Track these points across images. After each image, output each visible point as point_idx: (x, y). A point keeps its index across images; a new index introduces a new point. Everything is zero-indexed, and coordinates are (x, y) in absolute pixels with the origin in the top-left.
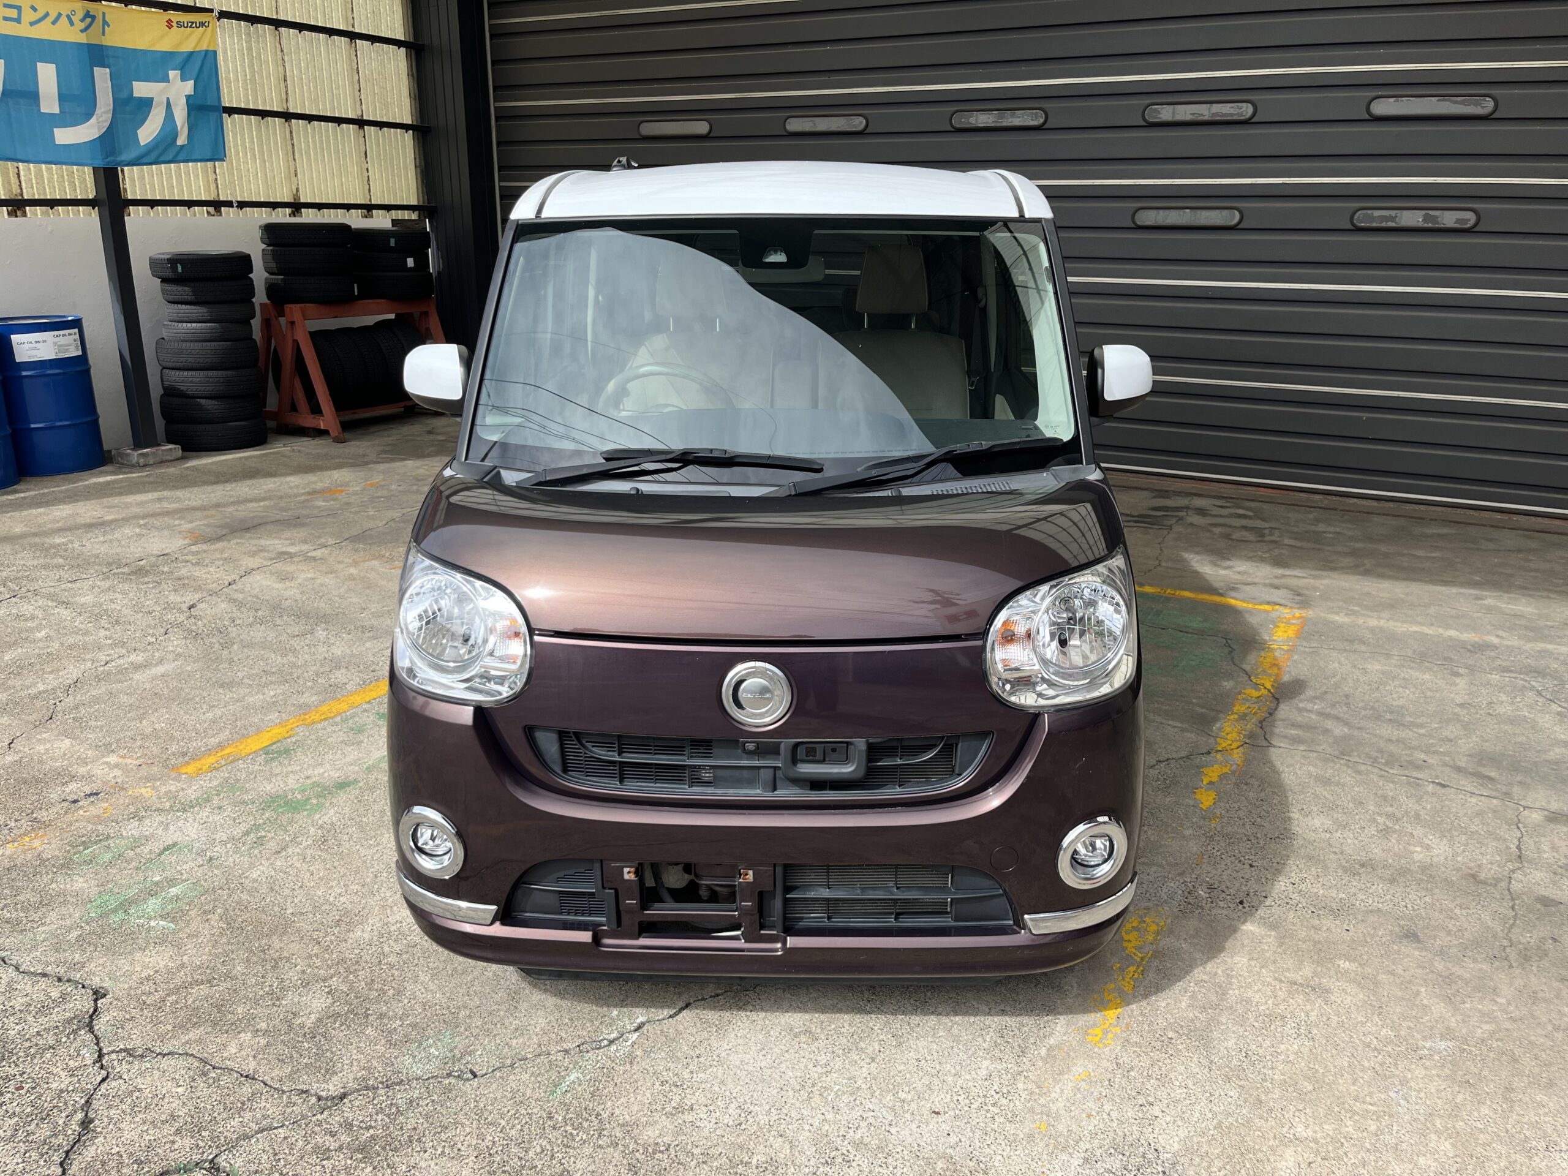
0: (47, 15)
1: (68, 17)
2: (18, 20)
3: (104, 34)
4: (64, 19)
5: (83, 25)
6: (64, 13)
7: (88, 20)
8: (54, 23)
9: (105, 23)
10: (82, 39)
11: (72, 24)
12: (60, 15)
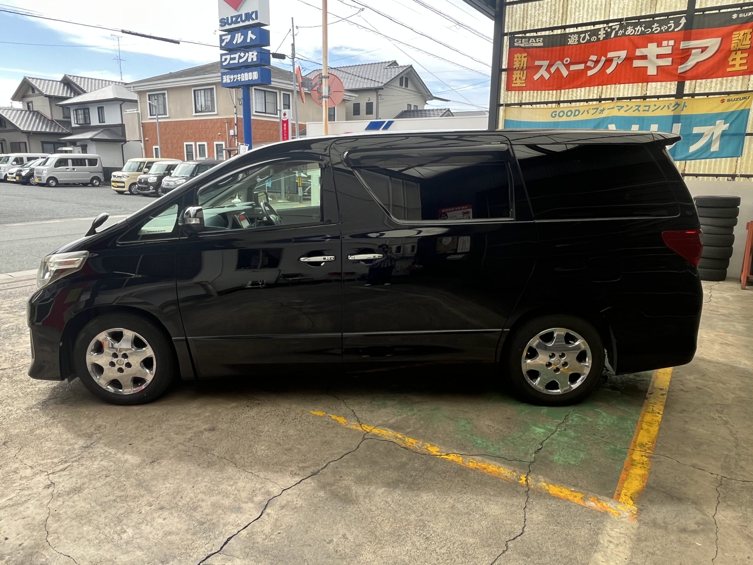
0: (660, 106)
1: (668, 106)
2: (648, 111)
3: (682, 110)
4: (666, 108)
5: (673, 108)
6: (667, 105)
7: (676, 106)
8: (661, 109)
9: (685, 106)
10: (672, 114)
11: (669, 108)
12: (665, 106)
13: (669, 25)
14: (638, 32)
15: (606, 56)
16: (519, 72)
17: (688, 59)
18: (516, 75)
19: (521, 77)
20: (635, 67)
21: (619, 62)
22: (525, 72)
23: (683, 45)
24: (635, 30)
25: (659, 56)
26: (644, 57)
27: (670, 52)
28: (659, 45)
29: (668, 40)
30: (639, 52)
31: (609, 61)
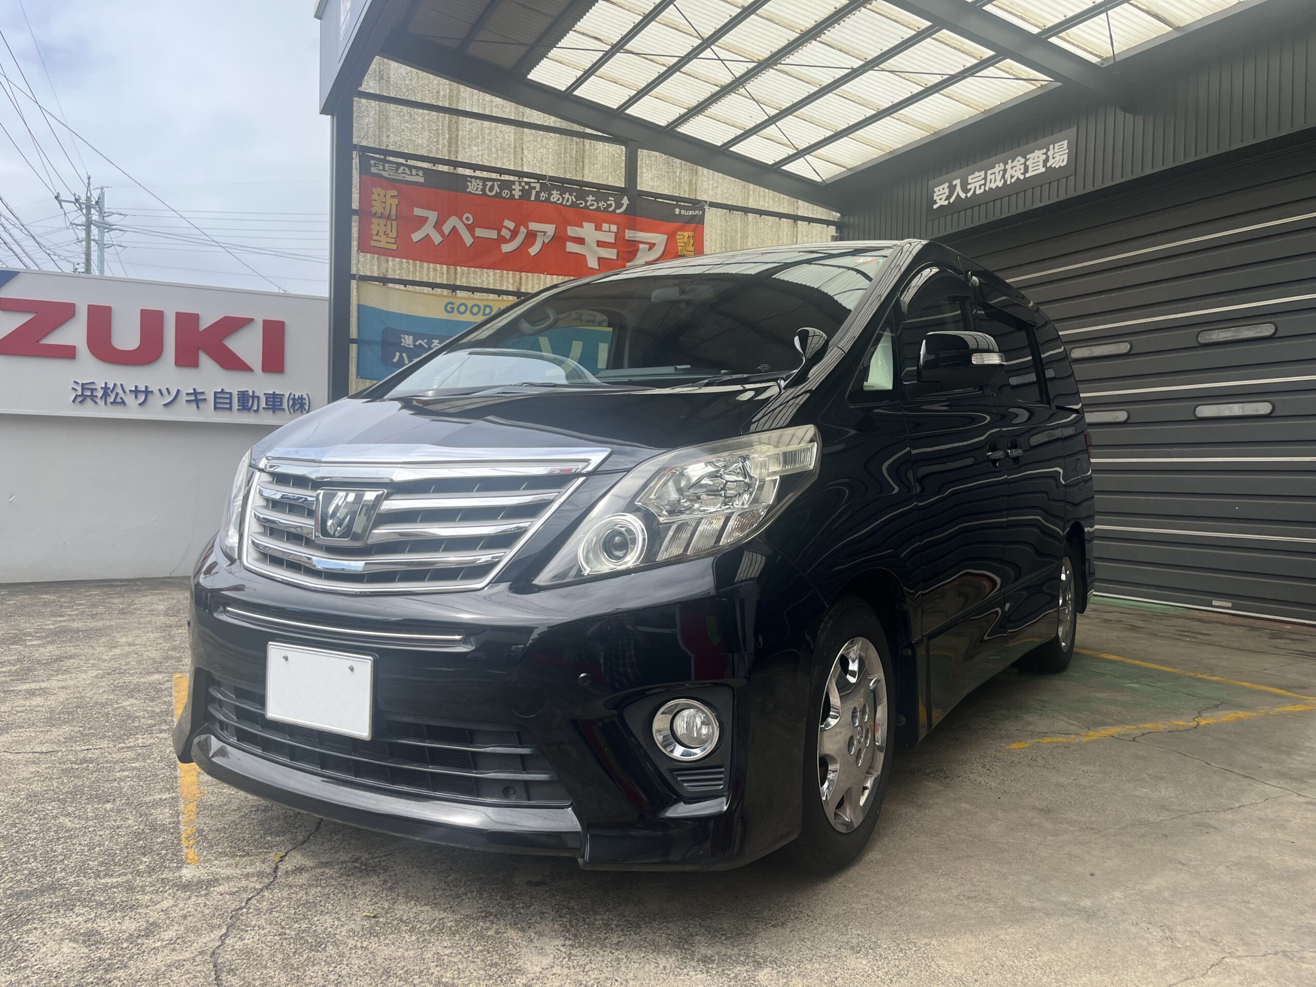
13: (608, 203)
14: (568, 201)
15: (527, 227)
16: (383, 222)
17: (635, 255)
18: (377, 226)
19: (388, 231)
20: (569, 253)
21: (546, 241)
22: (395, 223)
23: (629, 234)
24: (563, 198)
25: (600, 244)
26: (580, 241)
27: (613, 241)
28: (598, 228)
29: (610, 223)
30: (572, 231)
31: (531, 236)
